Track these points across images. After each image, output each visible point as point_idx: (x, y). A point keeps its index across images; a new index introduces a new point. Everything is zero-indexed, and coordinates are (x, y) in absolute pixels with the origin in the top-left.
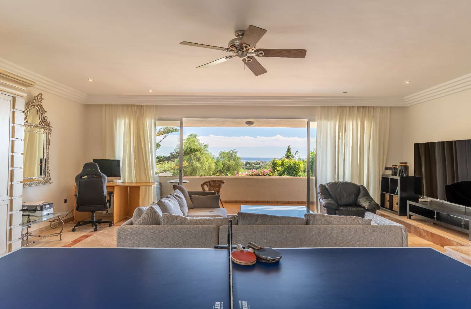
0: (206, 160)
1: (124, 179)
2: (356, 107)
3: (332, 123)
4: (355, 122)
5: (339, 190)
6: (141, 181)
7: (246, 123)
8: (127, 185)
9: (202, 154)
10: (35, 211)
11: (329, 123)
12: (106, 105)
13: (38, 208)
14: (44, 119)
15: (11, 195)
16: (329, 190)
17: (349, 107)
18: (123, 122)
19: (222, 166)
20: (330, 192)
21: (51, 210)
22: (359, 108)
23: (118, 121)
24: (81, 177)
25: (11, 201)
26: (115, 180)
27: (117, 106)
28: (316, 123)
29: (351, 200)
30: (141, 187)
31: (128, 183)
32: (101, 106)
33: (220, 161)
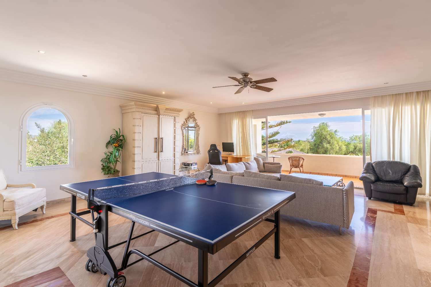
0: (335, 142)
1: (237, 153)
2: (414, 92)
3: (387, 109)
4: (413, 107)
5: (384, 167)
6: (245, 155)
7: (319, 115)
8: (238, 157)
9: (332, 138)
10: (189, 165)
11: (383, 110)
12: (228, 113)
13: (190, 165)
14: (196, 124)
15: (175, 157)
16: (374, 167)
17: (406, 94)
18: (236, 121)
19: (353, 147)
20: (375, 169)
21: (196, 166)
22: (418, 93)
23: (234, 121)
24: (210, 152)
25: (175, 159)
26: (232, 154)
27: (233, 113)
28: (370, 111)
29: (397, 177)
30: (242, 158)
31: (239, 156)
32: (226, 113)
33: (351, 144)
